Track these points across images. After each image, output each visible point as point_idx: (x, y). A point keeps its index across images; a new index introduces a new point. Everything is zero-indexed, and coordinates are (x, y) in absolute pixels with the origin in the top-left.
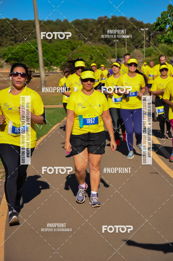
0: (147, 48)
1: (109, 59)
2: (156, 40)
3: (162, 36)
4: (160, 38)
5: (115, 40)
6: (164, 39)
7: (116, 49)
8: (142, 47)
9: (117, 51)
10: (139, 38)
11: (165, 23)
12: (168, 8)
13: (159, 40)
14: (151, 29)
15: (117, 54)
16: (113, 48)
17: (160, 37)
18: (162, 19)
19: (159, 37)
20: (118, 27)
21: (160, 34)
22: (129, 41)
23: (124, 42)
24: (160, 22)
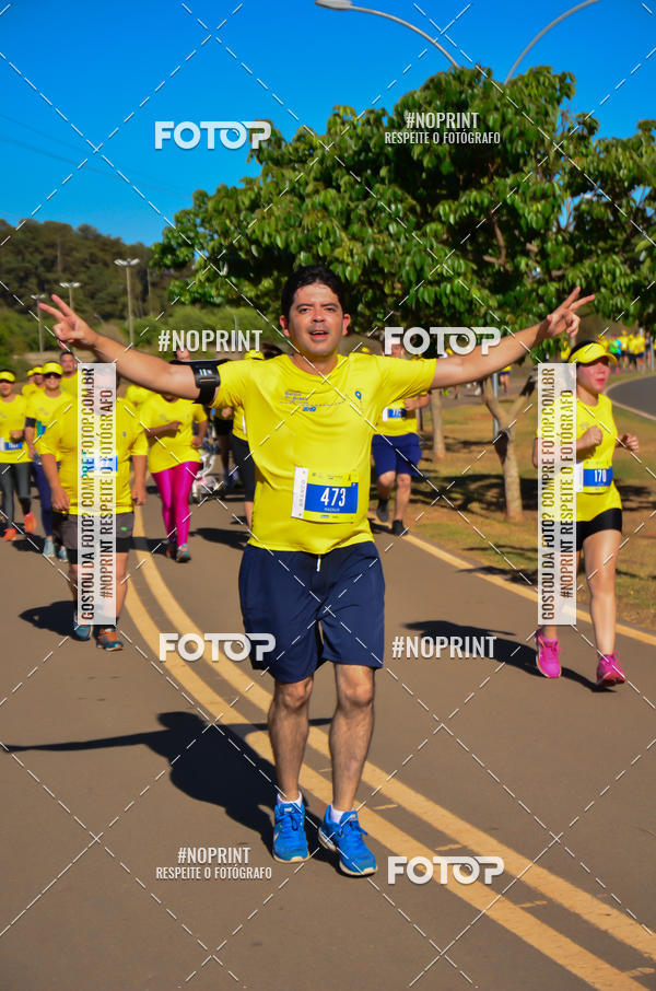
0: (138, 320)
1: (19, 354)
2: (166, 294)
3: (182, 284)
4: (177, 291)
5: (35, 294)
6: (191, 293)
8: (123, 318)
10: (111, 289)
11: (190, 246)
12: (197, 199)
14: (148, 262)
15: (44, 337)
17: (178, 287)
18: (180, 234)
19: (174, 285)
20: (41, 253)
21: (177, 279)
22: (81, 297)
24: (173, 243)
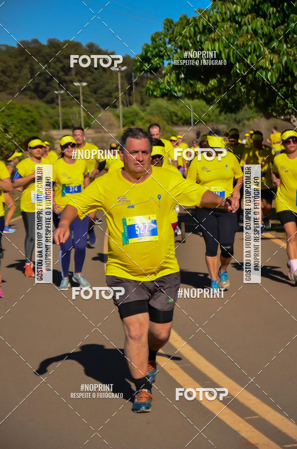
0: (126, 108)
1: (46, 131)
2: (144, 90)
3: (155, 84)
4: (151, 88)
5: (57, 90)
6: (161, 89)
7: (60, 109)
8: (115, 107)
9: (62, 113)
10: (107, 87)
11: (161, 57)
12: (166, 24)
13: (151, 92)
14: (132, 68)
15: (63, 120)
16: (54, 108)
17: (152, 85)
18: (154, 48)
19: (150, 84)
20: (62, 62)
21: (152, 80)
22: (88, 92)
23: (76, 95)
24: (149, 55)
